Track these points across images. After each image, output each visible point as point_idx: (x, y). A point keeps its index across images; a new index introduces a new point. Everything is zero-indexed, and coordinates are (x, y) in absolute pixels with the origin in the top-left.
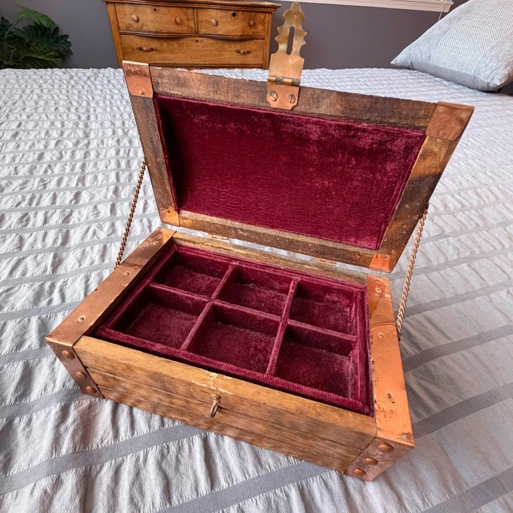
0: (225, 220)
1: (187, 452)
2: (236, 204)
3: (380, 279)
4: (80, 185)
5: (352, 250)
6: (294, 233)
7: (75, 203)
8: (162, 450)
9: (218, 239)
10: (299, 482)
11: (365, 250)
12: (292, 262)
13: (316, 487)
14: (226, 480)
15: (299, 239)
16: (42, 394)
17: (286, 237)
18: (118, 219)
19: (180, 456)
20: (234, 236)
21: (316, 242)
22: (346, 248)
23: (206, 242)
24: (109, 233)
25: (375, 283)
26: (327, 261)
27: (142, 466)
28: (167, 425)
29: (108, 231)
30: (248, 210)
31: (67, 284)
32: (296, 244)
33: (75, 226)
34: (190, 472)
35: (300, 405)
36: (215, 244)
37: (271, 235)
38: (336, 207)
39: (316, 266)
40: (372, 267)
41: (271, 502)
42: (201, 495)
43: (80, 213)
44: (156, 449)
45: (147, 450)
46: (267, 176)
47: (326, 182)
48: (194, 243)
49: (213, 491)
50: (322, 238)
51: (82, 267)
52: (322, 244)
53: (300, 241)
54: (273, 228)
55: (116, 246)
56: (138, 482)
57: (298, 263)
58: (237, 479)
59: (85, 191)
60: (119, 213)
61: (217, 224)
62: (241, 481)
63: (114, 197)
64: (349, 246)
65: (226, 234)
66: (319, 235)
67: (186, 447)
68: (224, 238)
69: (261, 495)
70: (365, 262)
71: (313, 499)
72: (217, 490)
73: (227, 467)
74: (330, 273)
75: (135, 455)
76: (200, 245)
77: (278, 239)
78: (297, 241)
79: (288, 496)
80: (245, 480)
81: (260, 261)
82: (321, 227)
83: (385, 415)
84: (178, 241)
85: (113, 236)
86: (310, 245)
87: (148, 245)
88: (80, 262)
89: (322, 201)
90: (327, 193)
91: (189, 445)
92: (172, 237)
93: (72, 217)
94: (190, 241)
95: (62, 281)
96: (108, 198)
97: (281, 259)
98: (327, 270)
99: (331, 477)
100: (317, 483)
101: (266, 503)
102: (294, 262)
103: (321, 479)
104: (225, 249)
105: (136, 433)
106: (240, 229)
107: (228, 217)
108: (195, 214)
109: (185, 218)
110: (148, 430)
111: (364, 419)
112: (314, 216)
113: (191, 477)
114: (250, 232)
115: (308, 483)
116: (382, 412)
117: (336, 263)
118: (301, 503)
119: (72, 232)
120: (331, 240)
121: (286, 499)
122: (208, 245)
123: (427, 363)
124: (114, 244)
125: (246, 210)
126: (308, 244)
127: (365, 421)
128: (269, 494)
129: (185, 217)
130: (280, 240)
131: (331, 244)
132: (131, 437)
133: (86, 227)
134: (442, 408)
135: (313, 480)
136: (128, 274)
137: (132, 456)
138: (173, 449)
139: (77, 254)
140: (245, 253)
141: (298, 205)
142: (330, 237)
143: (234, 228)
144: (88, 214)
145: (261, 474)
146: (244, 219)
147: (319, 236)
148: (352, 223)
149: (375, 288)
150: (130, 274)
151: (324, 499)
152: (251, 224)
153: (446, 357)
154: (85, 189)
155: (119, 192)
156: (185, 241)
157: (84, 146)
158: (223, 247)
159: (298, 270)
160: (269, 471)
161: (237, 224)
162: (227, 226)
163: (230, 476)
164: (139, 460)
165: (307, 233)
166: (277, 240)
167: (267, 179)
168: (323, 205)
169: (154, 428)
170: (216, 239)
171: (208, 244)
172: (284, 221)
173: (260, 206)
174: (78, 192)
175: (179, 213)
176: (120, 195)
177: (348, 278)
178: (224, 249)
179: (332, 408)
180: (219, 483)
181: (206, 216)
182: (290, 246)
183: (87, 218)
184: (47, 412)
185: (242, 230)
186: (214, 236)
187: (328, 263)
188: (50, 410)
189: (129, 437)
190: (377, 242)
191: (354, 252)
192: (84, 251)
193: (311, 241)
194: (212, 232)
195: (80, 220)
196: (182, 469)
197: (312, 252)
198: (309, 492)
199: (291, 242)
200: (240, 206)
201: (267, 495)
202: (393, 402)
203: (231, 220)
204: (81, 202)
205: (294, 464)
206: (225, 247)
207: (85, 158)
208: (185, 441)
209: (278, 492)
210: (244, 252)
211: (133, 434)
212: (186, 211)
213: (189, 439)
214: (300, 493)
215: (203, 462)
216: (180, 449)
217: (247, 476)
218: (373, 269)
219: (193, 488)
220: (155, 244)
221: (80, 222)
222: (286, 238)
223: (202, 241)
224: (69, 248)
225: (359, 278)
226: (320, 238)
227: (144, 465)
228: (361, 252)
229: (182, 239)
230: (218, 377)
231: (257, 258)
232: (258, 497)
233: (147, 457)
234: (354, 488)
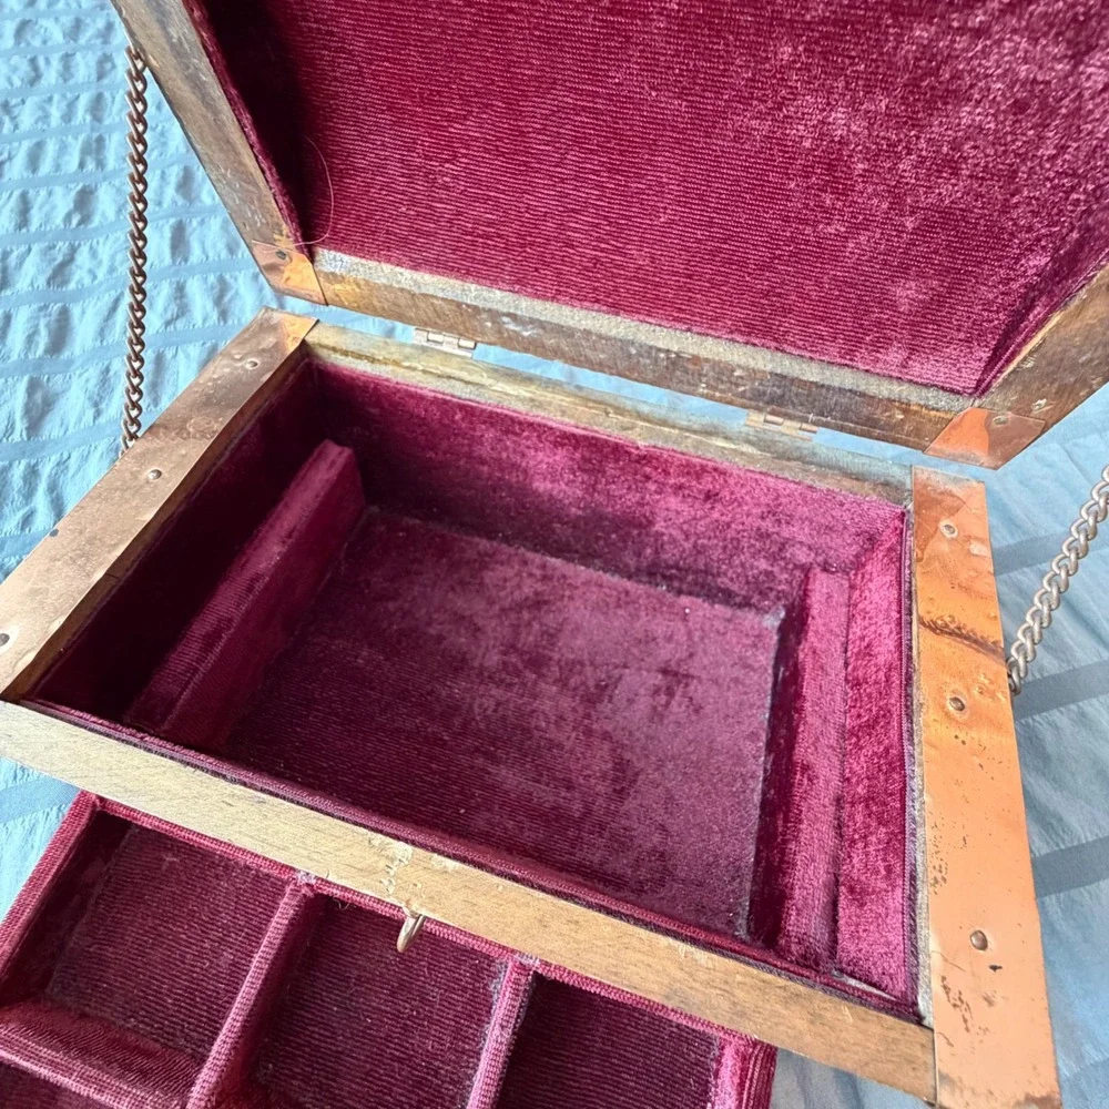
0: (459, 282)
2: (490, 224)
3: (955, 489)
4: (91, 166)
5: (885, 393)
6: (689, 330)
7: (79, 224)
9: (445, 348)
11: (932, 393)
12: (674, 427)
15: (703, 354)
17: (660, 345)
18: (192, 271)
20: (493, 339)
21: (760, 365)
22: (862, 388)
23: (407, 358)
24: (169, 316)
25: (932, 502)
26: (788, 423)
29: (166, 310)
30: (532, 244)
31: (67, 468)
32: (691, 366)
33: (81, 294)
35: (680, 975)
36: (435, 365)
37: (608, 339)
38: (855, 229)
39: (749, 442)
40: (935, 450)
43: (94, 253)
46: (596, 95)
48: (373, 360)
50: (783, 351)
51: (102, 420)
52: (779, 371)
53: (707, 360)
54: (617, 314)
55: (188, 356)
57: (695, 432)
59: (105, 185)
60: (196, 255)
61: (432, 296)
63: (181, 201)
64: (873, 380)
65: (467, 330)
66: (775, 340)
68: (463, 343)
70: (917, 432)
74: (793, 464)
76: (390, 368)
77: (634, 351)
78: (696, 359)
81: (572, 422)
82: (786, 311)
83: (965, 1021)
84: (323, 353)
85: (180, 324)
86: (736, 374)
87: (227, 370)
88: (96, 405)
89: (806, 206)
90: (831, 167)
92: (304, 342)
93: (73, 267)
94: (359, 356)
95: (55, 458)
96: (165, 205)
97: (640, 416)
98: (784, 456)
102: (681, 429)
104: (467, 383)
106: (508, 315)
107: (468, 273)
108: (363, 261)
109: (333, 278)
111: (892, 1034)
112: (763, 267)
114: (541, 325)
116: (955, 1006)
117: (814, 432)
119: (76, 311)
120: (816, 356)
122: (414, 369)
124: (184, 352)
125: (523, 246)
126: (733, 371)
127: (895, 1041)
129: (333, 274)
130: (639, 354)
131: (812, 372)
133: (107, 299)
136: (159, 474)
139: (87, 381)
140: (528, 395)
141: (711, 223)
142: (811, 346)
143: (490, 310)
144: (113, 257)
146: (518, 281)
147: (774, 344)
148: (907, 293)
149: (937, 521)
150: (165, 474)
152: (544, 297)
154: (105, 179)
155: (195, 186)
156: (346, 353)
157: (97, 36)
158: (457, 373)
159: (692, 451)
161: (497, 298)
162: (468, 306)
165: (732, 332)
166: (630, 356)
167: (595, 113)
168: (805, 222)
170: (438, 347)
171: (414, 364)
172: (657, 285)
173: (575, 230)
174: (84, 187)
175: (312, 257)
176: (198, 197)
177: (847, 483)
178: (462, 380)
179: (784, 988)
181: (398, 269)
182: (673, 372)
183: (112, 270)
185: (514, 317)
186: (432, 336)
187: (788, 430)
190: (986, 370)
191: (889, 400)
192: (107, 370)
193: (743, 361)
194: (426, 324)
195: (95, 277)
197: (742, 395)
199: (674, 363)
200: (505, 231)
202: (994, 968)
203: (478, 283)
204: (96, 221)
206: (465, 375)
207: (101, 76)
210: (523, 391)
212: (333, 253)
218: (939, 454)
220: (248, 367)
221: (96, 282)
222: (659, 350)
223: (396, 357)
224: (70, 362)
225: (886, 484)
226: (777, 349)
228: (914, 398)
229: (334, 350)
230: (412, 864)
231: (563, 413)
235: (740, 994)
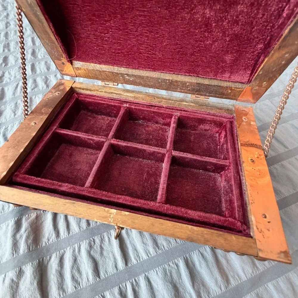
0: (112, 67)
1: (108, 242)
2: (119, 50)
3: (245, 110)
4: (6, 51)
5: (226, 85)
6: (174, 74)
7: (5, 66)
8: (90, 242)
9: (110, 86)
10: (185, 256)
11: (237, 84)
12: (172, 100)
13: (196, 258)
14: (135, 259)
15: (178, 80)
16: (1, 212)
17: (167, 78)
18: (38, 76)
19: (102, 245)
20: (122, 82)
21: (193, 81)
22: (220, 84)
23: (100, 89)
24: (32, 87)
25: (241, 113)
26: (202, 97)
27: (78, 254)
28: (92, 225)
29: (31, 86)
30: (131, 54)
31: (8, 129)
32: (175, 84)
33: (7, 84)
34: (111, 255)
36: (108, 90)
37: (153, 78)
38: (214, 42)
39: (192, 102)
40: (239, 100)
41: (166, 272)
42: (119, 270)
43: (9, 73)
44: (86, 243)
45: (79, 244)
47: (207, 11)
48: (91, 90)
49: (127, 267)
50: (198, 77)
51: (16, 116)
52: (198, 82)
53: (179, 81)
54: (155, 71)
55: (39, 98)
56: (76, 265)
57: (178, 101)
58: (142, 257)
59: (11, 55)
60: (38, 71)
61: (105, 71)
62: (145, 258)
63: (33, 58)
64: (222, 82)
65: (115, 80)
66: (196, 74)
67: (106, 239)
68: (114, 84)
69: (160, 267)
70: (235, 95)
71: (194, 265)
72: (129, 266)
73: (135, 250)
74: (204, 107)
75: (72, 248)
76: (96, 92)
77: (160, 81)
78: (176, 81)
79: (177, 265)
80: (148, 258)
81: (146, 102)
82: (198, 66)
83: (263, 235)
84: (77, 90)
85: (36, 89)
86: (187, 84)
87: (51, 96)
88: (14, 112)
89: (201, 37)
90: (206, 26)
91: (108, 237)
92: (71, 87)
93: (4, 77)
94: (87, 90)
95: (4, 127)
96: (29, 59)
97: (163, 98)
98: (201, 105)
99: (205, 250)
100: (197, 255)
101: (163, 273)
102: (174, 101)
103: (199, 252)
104: (117, 94)
105: (71, 233)
106: (126, 74)
107: (114, 64)
108: (86, 63)
109: (78, 69)
110: (79, 230)
111: (246, 241)
112: (192, 54)
113: (112, 259)
114: (135, 76)
115: (190, 256)
116: (260, 232)
117: (209, 99)
118: (186, 270)
119: (6, 89)
120: (207, 77)
121: (176, 268)
122: (102, 92)
123: (271, 167)
124: (38, 96)
125: (129, 55)
126: (186, 83)
128: (165, 266)
129: (78, 68)
130: (162, 82)
131: (206, 82)
132: (68, 236)
133: (15, 85)
134: (280, 198)
135: (194, 254)
136: (35, 123)
137: (70, 248)
138: (98, 241)
139: (11, 106)
140: (133, 95)
141: (177, 44)
142: (205, 74)
143: (121, 73)
144: (15, 74)
145: (158, 253)
146: (128, 65)
147: (196, 75)
148: (228, 58)
149: (242, 117)
150: (37, 123)
151: (202, 265)
152: (135, 69)
153: (285, 161)
154: (11, 54)
155: (36, 54)
156: (83, 89)
157: (5, 17)
158: (114, 92)
159: (178, 106)
160: (164, 251)
161: (123, 70)
162: (115, 73)
163: (138, 256)
164: (75, 250)
165: (185, 73)
166: (159, 82)
167: (145, 16)
168: (201, 41)
169: (83, 228)
170: (108, 86)
171: (102, 90)
172: (164, 62)
173: (142, 49)
174: (5, 56)
175: (72, 64)
176: (37, 57)
177: (218, 111)
178: (115, 93)
179: (217, 233)
180: (131, 260)
181: (96, 65)
182: (171, 86)
183: (15, 77)
184: (7, 225)
185: (128, 75)
186: (106, 83)
187: (202, 99)
188: (8, 223)
189: (67, 236)
190: (250, 76)
191: (227, 87)
192: (17, 103)
193: (189, 81)
194: (104, 79)
195: (10, 79)
196: (105, 253)
197: (189, 90)
198: (191, 261)
199: (171, 83)
200: (123, 51)
201: (164, 267)
202: (269, 222)
203: (117, 66)
204: (9, 65)
205: (180, 243)
206: (116, 92)
207: (6, 28)
208: (105, 234)
209: (171, 264)
210: (132, 95)
211: (69, 233)
212: (77, 62)
213: (108, 233)
214: (186, 264)
215: (119, 248)
216: (102, 240)
217: (149, 255)
218: (241, 101)
219: (114, 265)
220: (57, 94)
221: (11, 81)
222: (167, 80)
223: (97, 89)
224: (6, 102)
225: (228, 110)
226: (197, 76)
227: (79, 253)
228: (233, 86)
229: (80, 88)
230: (116, 214)
231: (143, 100)
232: (157, 268)
233: (80, 248)
234: (221, 256)
235: (206, 236)
